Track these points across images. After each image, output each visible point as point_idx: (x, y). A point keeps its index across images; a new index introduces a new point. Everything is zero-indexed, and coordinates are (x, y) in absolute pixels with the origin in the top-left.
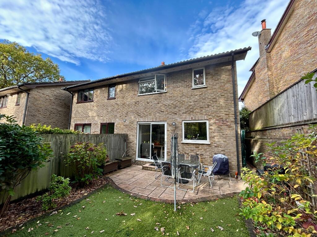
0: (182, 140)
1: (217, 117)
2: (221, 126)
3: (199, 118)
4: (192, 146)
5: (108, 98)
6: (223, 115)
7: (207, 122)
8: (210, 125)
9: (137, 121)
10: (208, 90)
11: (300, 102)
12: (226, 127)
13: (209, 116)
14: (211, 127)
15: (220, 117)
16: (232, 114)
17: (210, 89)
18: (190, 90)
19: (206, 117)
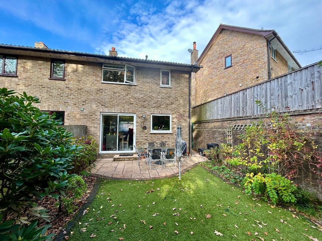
0: (150, 131)
1: (178, 112)
2: (180, 119)
3: (165, 113)
4: (158, 136)
5: (51, 77)
6: (181, 111)
7: (171, 116)
8: (173, 118)
9: (101, 111)
10: (172, 90)
11: (225, 108)
12: (183, 120)
13: (172, 111)
14: (173, 120)
15: (179, 113)
16: (188, 111)
17: (174, 90)
18: (158, 87)
19: (170, 112)
